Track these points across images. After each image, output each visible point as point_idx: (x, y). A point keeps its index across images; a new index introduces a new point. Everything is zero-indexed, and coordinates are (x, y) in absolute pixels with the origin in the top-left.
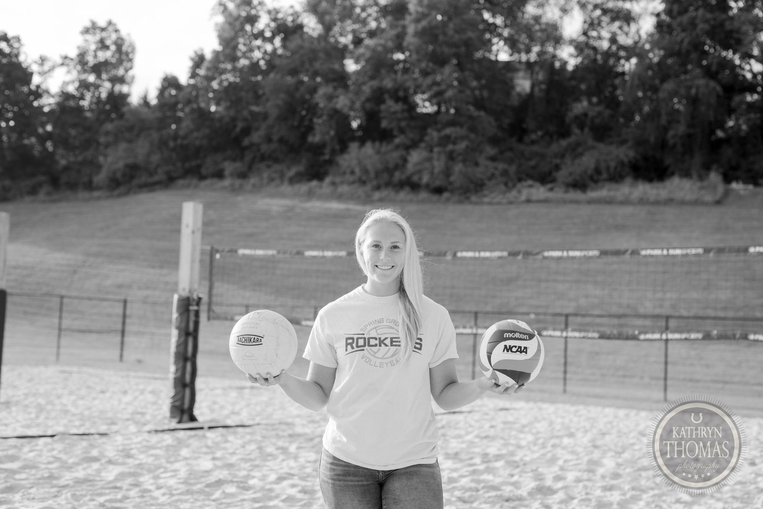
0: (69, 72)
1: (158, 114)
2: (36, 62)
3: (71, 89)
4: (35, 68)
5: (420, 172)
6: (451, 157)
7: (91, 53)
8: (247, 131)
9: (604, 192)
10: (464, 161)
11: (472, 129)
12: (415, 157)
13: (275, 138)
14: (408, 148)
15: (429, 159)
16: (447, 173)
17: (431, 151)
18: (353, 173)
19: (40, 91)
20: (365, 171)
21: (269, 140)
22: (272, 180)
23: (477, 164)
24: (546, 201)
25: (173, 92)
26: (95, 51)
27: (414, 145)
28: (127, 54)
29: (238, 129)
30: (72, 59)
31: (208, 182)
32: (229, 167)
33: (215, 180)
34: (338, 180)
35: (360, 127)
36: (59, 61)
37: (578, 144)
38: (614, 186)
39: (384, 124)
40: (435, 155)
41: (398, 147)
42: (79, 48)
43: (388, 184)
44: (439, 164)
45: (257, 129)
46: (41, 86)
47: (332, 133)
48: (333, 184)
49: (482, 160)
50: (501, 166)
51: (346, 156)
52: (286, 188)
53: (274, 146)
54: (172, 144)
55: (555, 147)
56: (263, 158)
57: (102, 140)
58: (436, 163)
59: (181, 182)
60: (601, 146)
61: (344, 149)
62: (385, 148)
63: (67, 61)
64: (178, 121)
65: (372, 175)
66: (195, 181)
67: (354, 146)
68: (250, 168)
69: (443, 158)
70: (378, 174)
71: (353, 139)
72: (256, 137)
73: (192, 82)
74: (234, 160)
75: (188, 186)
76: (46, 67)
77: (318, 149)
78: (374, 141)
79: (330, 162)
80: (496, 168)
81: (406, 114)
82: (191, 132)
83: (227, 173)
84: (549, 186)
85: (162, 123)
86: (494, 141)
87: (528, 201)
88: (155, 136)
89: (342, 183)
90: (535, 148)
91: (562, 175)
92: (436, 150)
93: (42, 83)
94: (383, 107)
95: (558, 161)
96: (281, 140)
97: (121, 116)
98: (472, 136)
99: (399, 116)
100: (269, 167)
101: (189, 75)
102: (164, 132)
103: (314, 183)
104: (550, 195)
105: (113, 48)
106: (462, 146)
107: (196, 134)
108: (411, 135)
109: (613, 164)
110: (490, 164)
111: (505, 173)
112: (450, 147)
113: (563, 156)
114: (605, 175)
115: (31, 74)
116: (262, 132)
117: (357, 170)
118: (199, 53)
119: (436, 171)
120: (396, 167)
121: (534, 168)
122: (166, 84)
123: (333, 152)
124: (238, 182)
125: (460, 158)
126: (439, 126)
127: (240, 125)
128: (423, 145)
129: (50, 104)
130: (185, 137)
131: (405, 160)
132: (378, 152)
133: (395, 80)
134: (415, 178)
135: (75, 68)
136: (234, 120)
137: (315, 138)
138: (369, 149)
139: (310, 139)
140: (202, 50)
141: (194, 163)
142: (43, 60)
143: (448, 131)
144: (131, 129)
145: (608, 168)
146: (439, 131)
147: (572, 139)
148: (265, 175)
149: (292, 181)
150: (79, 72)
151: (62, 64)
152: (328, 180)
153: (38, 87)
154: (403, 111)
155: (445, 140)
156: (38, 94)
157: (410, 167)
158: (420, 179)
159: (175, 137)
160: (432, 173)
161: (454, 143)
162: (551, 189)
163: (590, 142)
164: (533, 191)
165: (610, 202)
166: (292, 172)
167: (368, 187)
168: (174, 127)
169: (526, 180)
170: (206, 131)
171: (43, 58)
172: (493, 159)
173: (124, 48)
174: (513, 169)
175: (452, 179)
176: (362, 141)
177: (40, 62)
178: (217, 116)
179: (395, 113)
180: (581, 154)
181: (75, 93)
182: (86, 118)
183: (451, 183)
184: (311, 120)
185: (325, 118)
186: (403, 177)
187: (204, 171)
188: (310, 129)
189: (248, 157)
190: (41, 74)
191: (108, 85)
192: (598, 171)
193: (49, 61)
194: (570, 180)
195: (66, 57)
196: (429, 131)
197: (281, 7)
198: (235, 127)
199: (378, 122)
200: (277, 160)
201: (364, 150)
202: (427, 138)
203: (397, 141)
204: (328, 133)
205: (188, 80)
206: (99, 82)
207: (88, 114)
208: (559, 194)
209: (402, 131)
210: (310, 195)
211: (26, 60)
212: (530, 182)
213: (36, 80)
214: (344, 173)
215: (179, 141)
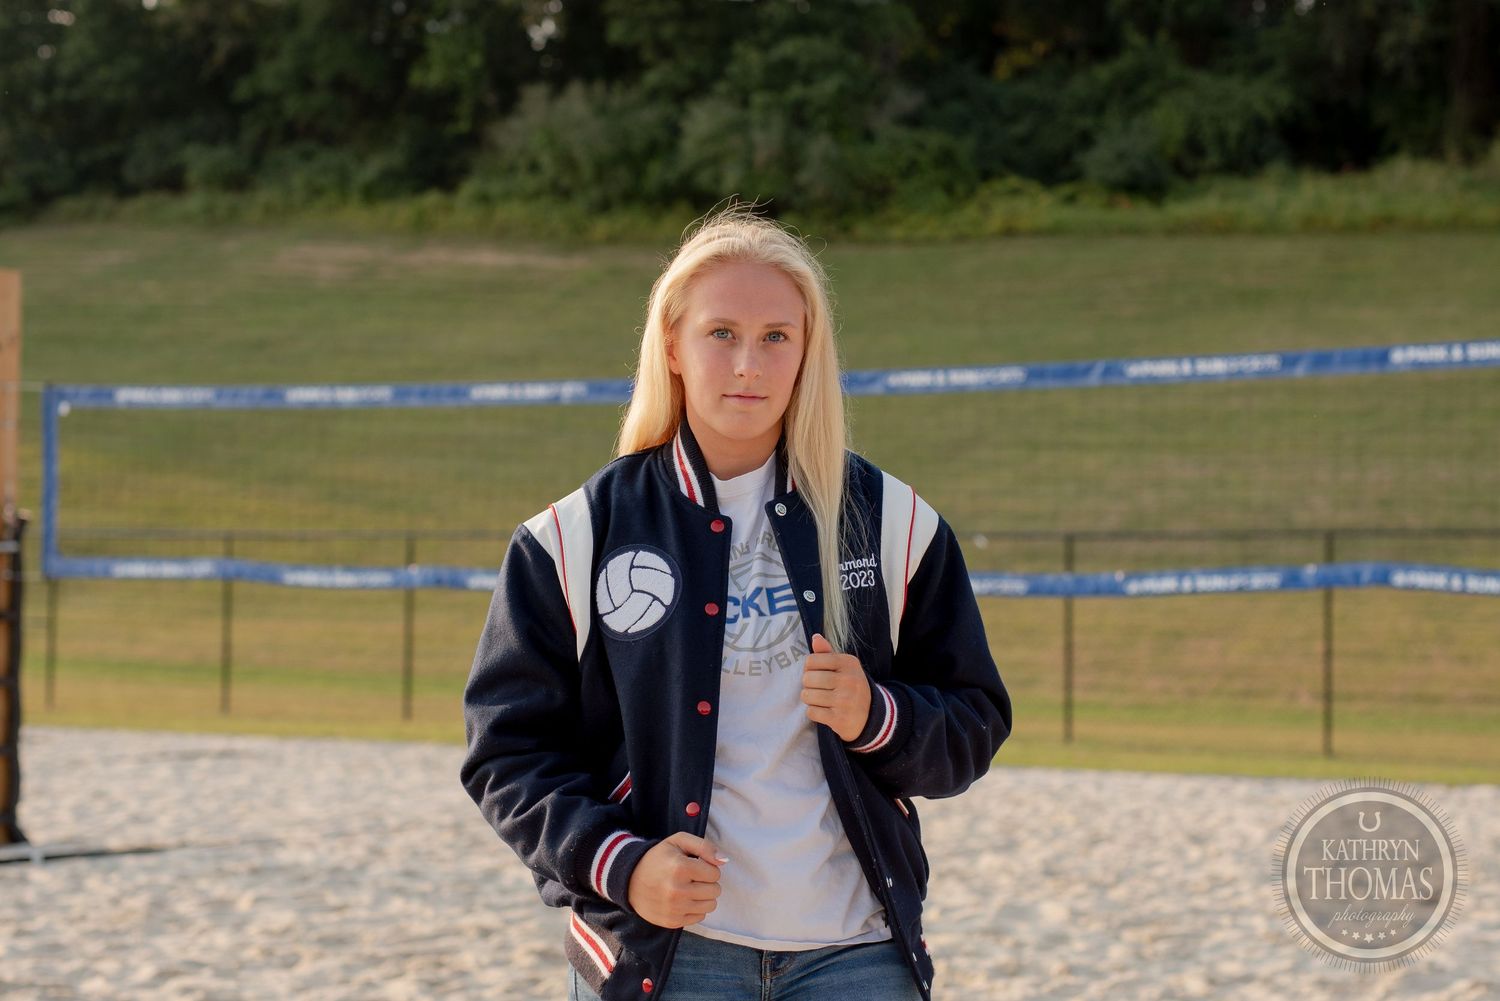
5: (715, 161)
6: (799, 118)
8: (243, 61)
9: (1210, 203)
10: (835, 129)
11: (856, 41)
12: (702, 120)
13: (322, 76)
14: (682, 96)
15: (740, 127)
16: (790, 161)
17: (745, 103)
18: (534, 167)
20: (568, 163)
21: (304, 82)
22: (316, 192)
23: (869, 136)
24: (1055, 231)
27: (697, 87)
29: (219, 56)
31: (141, 203)
32: (198, 160)
33: (161, 198)
34: (495, 187)
35: (550, 42)
37: (1142, 75)
38: (1237, 185)
39: (616, 33)
40: (755, 115)
41: (654, 95)
43: (629, 197)
44: (766, 140)
45: (273, 54)
47: (476, 60)
48: (484, 199)
49: (882, 123)
50: (935, 139)
51: (515, 124)
52: (355, 214)
53: (320, 99)
54: (39, 101)
55: (1079, 86)
56: (291, 133)
58: (758, 136)
59: (68, 205)
60: (1203, 79)
61: (508, 104)
62: (619, 97)
64: (56, 35)
65: (587, 171)
66: (106, 202)
67: (535, 96)
68: (257, 161)
69: (778, 123)
70: (601, 170)
71: (533, 75)
72: (270, 75)
74: (212, 140)
75: (88, 216)
77: (439, 106)
78: (589, 78)
79: (474, 140)
80: (921, 146)
82: (92, 66)
83: (193, 176)
84: (1066, 189)
85: (12, 43)
86: (916, 72)
87: (1009, 232)
89: (507, 196)
90: (1028, 89)
91: (1098, 160)
92: (759, 99)
95: (1085, 122)
96: (340, 84)
98: (855, 59)
100: (307, 156)
102: (17, 68)
103: (432, 199)
104: (1067, 214)
106: (828, 86)
107: (103, 73)
108: (690, 62)
109: (1234, 127)
110: (903, 133)
111: (946, 159)
112: (796, 91)
113: (1100, 108)
114: (1213, 158)
116: (285, 63)
117: (546, 160)
119: (761, 156)
120: (653, 150)
121: (1023, 141)
123: (481, 114)
124: (224, 201)
125: (824, 120)
126: (765, 35)
127: (224, 45)
128: (722, 87)
130: (75, 81)
131: (675, 131)
132: (602, 110)
134: (704, 179)
136: (207, 29)
137: (429, 76)
138: (576, 100)
139: (417, 78)
141: (102, 152)
143: (789, 48)
145: (1222, 138)
146: (765, 47)
147: (1125, 62)
148: (298, 180)
149: (371, 194)
152: (469, 188)
155: (782, 74)
157: (690, 148)
158: (718, 180)
159: (49, 82)
160: (749, 164)
161: (807, 80)
162: (1071, 199)
163: (1174, 69)
164: (1022, 205)
165: (1227, 229)
166: (373, 168)
167: (578, 207)
168: (46, 52)
169: (1001, 176)
170: (134, 63)
172: (913, 121)
174: (965, 147)
175: (804, 177)
176: (559, 83)
178: (162, 21)
180: (1150, 103)
183: (799, 190)
184: (420, 29)
185: (458, 18)
186: (672, 176)
187: (130, 173)
188: (416, 51)
189: (250, 133)
192: (1194, 146)
194: (1118, 173)
196: (739, 48)
198: (210, 49)
199: (600, 25)
200: (328, 140)
201: (562, 104)
202: (734, 69)
203: (652, 78)
204: (464, 60)
208: (1090, 210)
209: (665, 51)
210: (421, 230)
212: (1013, 181)
214: (512, 169)
215: (59, 93)
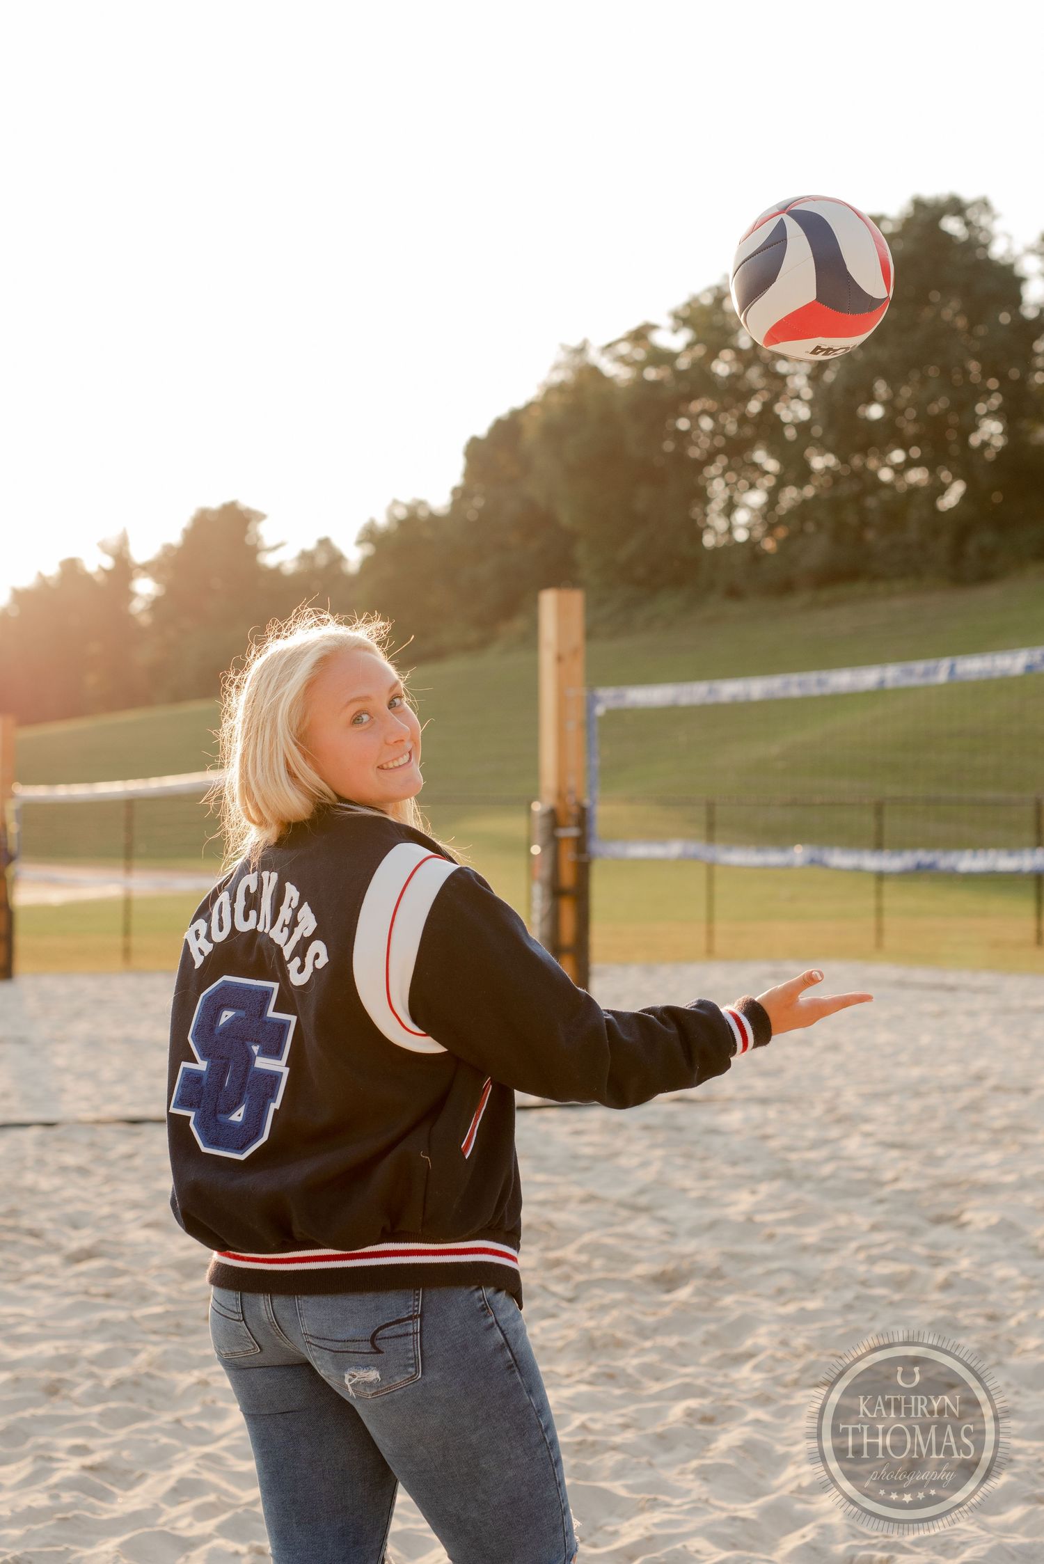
2: (1032, 251)
4: (1029, 265)
115: (1022, 280)
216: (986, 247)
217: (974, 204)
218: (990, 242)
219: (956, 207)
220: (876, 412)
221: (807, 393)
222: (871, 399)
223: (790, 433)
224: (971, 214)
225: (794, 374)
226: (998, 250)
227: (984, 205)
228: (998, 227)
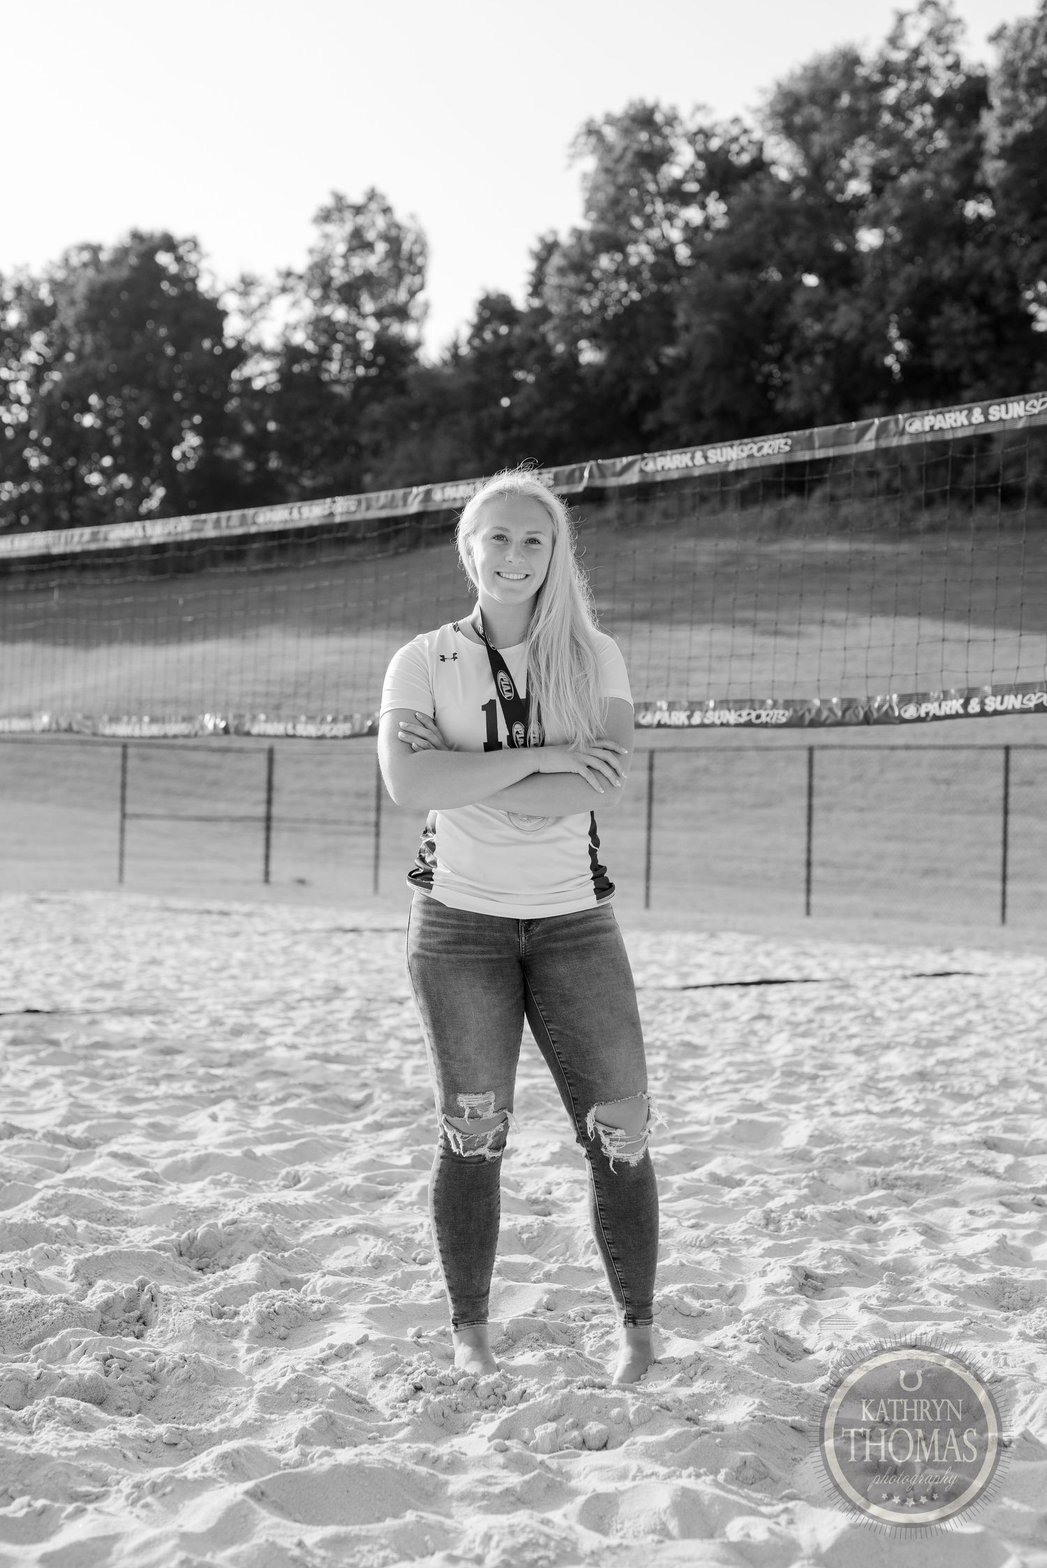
0: (295, 304)
1: (473, 378)
2: (233, 290)
3: (299, 338)
4: (230, 302)
7: (339, 262)
8: (651, 400)
13: (707, 409)
18: (873, 474)
19: (245, 347)
20: (900, 468)
25: (504, 330)
26: (345, 256)
28: (411, 259)
29: (633, 398)
30: (301, 277)
33: (587, 509)
34: (841, 491)
36: (278, 282)
42: (311, 251)
43: (950, 495)
45: (673, 393)
46: (247, 338)
47: (826, 388)
48: (833, 498)
52: (733, 515)
54: (499, 438)
57: (365, 438)
63: (291, 282)
64: (513, 387)
65: (913, 474)
72: (670, 410)
73: (536, 303)
76: (254, 300)
81: (987, 335)
82: (538, 408)
83: (611, 493)
85: (482, 395)
88: (466, 422)
89: (850, 496)
93: (248, 331)
94: (935, 322)
97: (401, 388)
99: (972, 339)
101: (530, 289)
102: (484, 414)
103: (791, 501)
105: (381, 248)
107: (546, 414)
115: (224, 314)
116: (680, 399)
118: (550, 239)
122: (487, 314)
124: (633, 509)
127: (636, 388)
129: (262, 374)
130: (525, 421)
133: (961, 260)
134: (1010, 477)
135: (307, 295)
136: (622, 377)
137: (790, 403)
139: (781, 404)
140: (555, 233)
142: (247, 284)
144: (418, 412)
149: (745, 498)
150: (315, 302)
151: (284, 290)
152: (820, 493)
153: (240, 342)
154: (979, 328)
156: (239, 355)
158: (1021, 477)
159: (508, 420)
166: (746, 479)
167: (906, 503)
168: (505, 401)
170: (568, 405)
171: (248, 280)
173: (406, 247)
177: (241, 287)
178: (594, 373)
179: (964, 332)
181: (310, 347)
182: (334, 397)
186: (984, 476)
190: (247, 313)
191: (373, 324)
193: (260, 285)
195: (289, 274)
197: (716, 125)
198: (626, 392)
204: (818, 390)
205: (527, 301)
206: (354, 319)
207: (338, 389)
210: (782, 526)
211: (213, 287)
213: (233, 327)
215: (514, 432)
216: (193, 280)
217: (185, 242)
218: (198, 276)
219: (169, 244)
220: (88, 420)
221: (26, 399)
222: (87, 409)
223: (9, 433)
224: (182, 250)
225: (16, 381)
226: (203, 285)
227: (195, 244)
228: (204, 265)
